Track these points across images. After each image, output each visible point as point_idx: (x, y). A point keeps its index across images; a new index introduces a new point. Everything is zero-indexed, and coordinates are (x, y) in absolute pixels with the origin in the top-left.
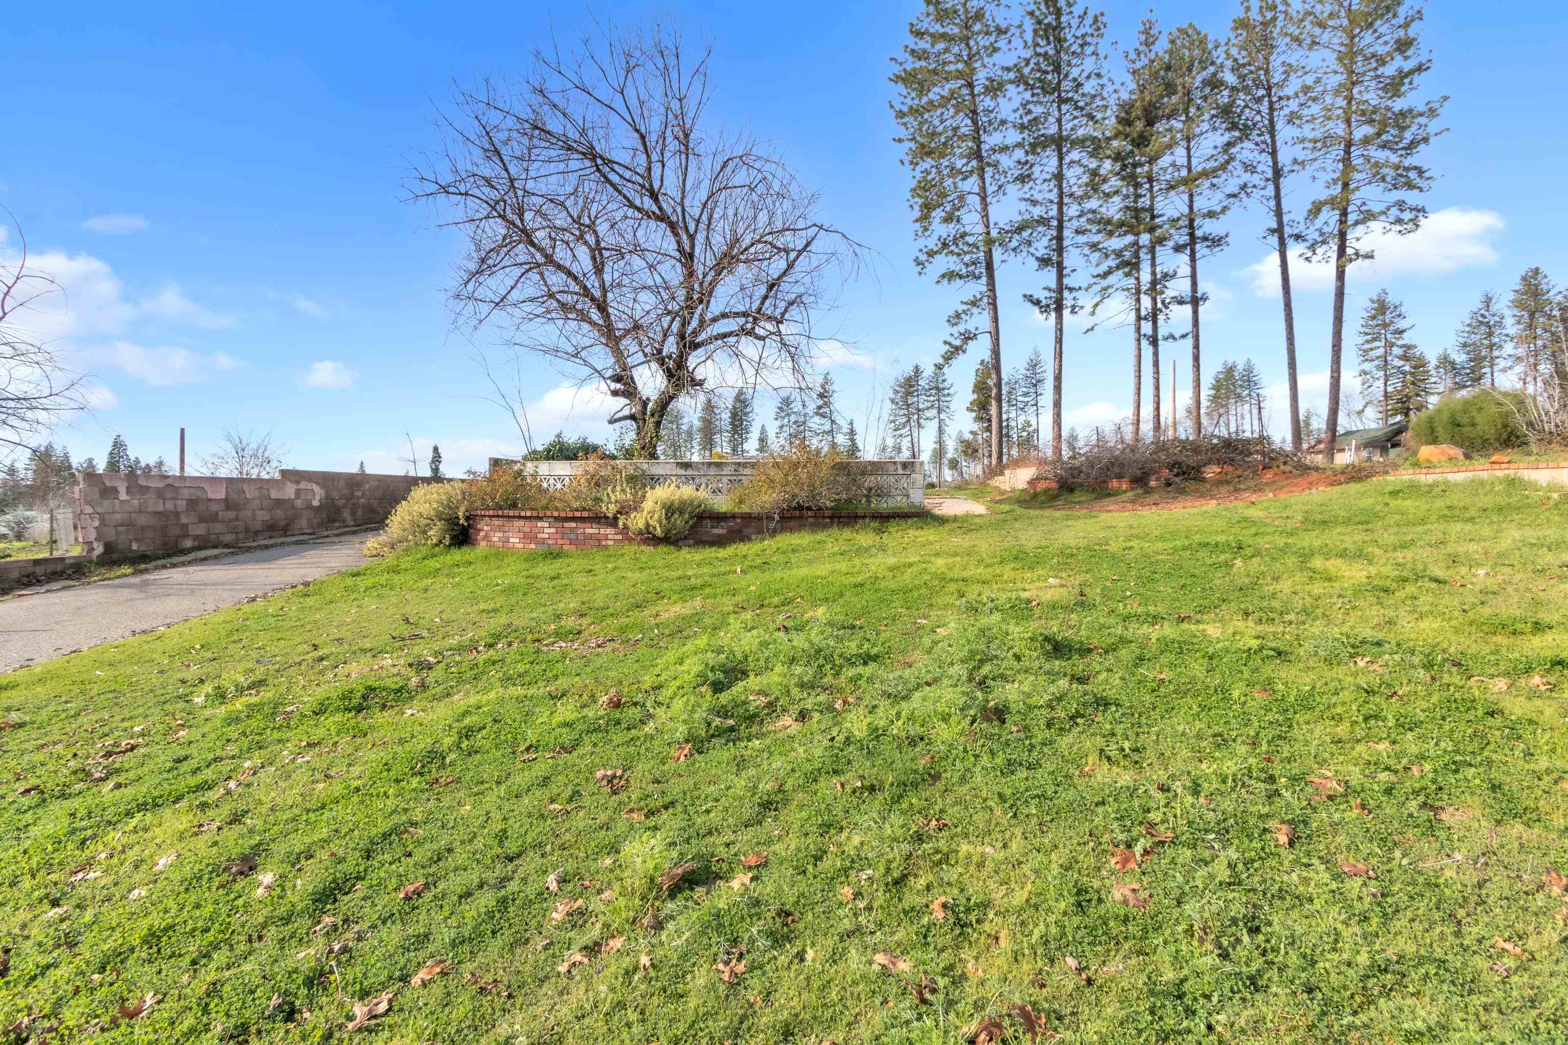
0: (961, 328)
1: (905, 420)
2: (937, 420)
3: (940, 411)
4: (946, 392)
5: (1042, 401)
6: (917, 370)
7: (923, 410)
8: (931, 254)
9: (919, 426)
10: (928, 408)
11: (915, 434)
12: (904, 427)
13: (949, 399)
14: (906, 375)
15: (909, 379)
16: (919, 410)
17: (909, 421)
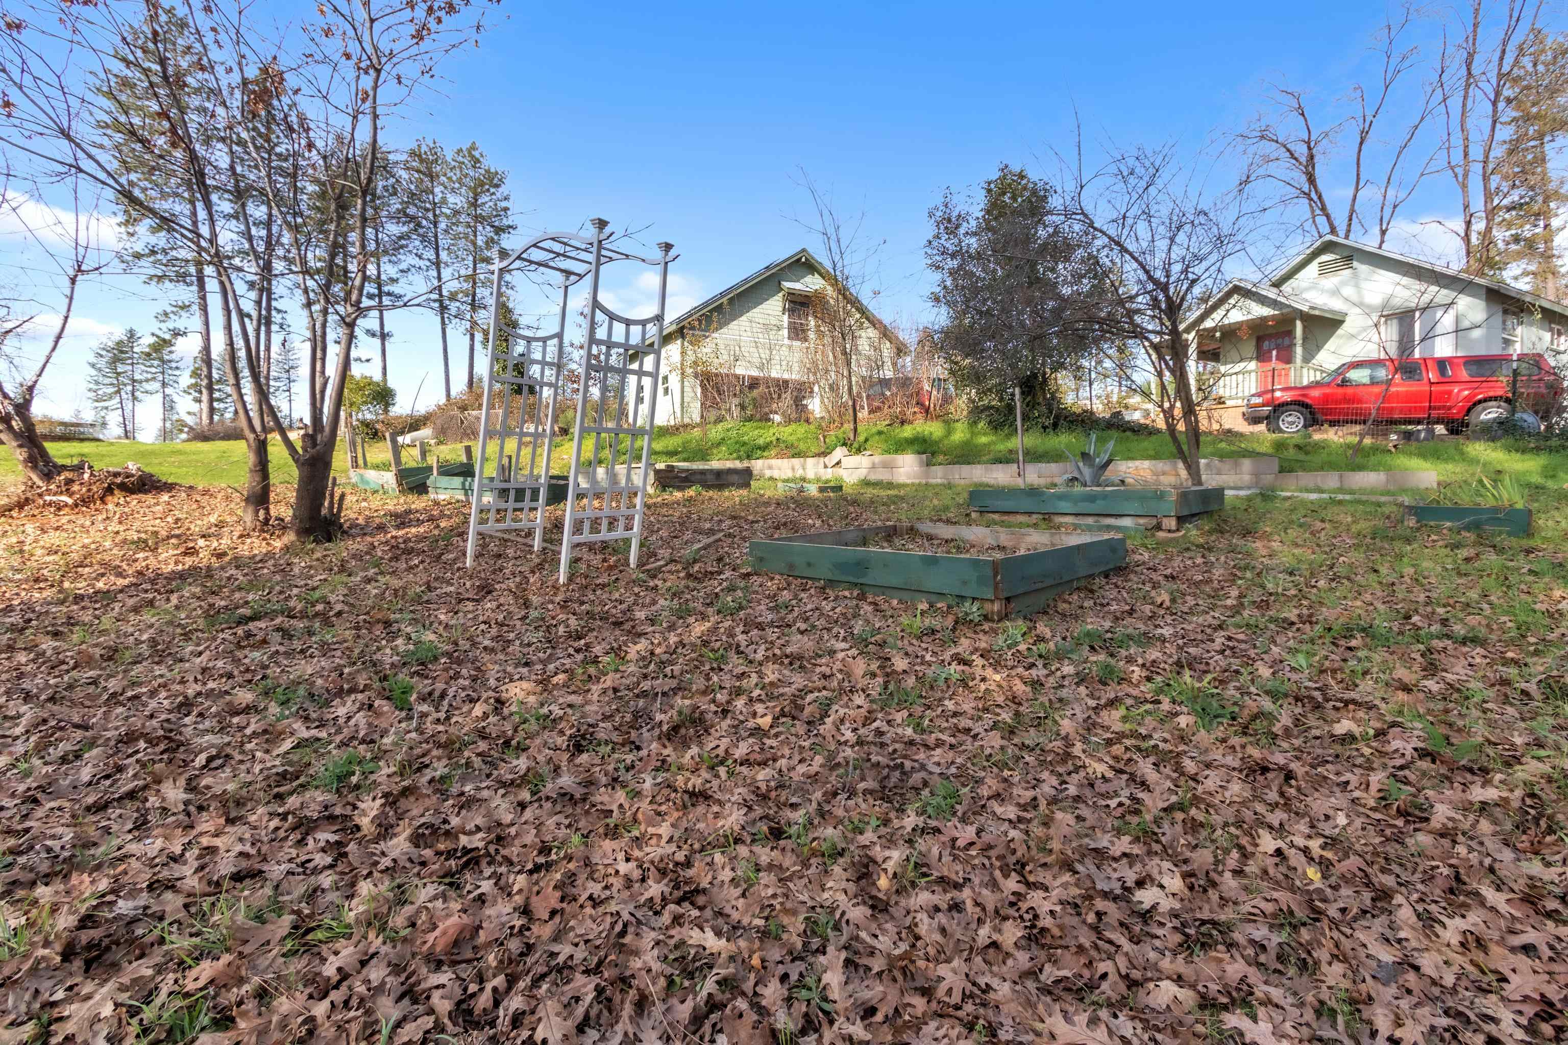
0: (171, 325)
1: (111, 390)
2: (160, 395)
3: (164, 385)
4: (174, 365)
5: (295, 388)
6: (131, 334)
7: (141, 382)
8: (138, 256)
9: (135, 398)
10: (147, 380)
11: (128, 406)
12: (111, 398)
13: (177, 373)
14: (117, 339)
15: (120, 343)
16: (134, 381)
17: (118, 392)
